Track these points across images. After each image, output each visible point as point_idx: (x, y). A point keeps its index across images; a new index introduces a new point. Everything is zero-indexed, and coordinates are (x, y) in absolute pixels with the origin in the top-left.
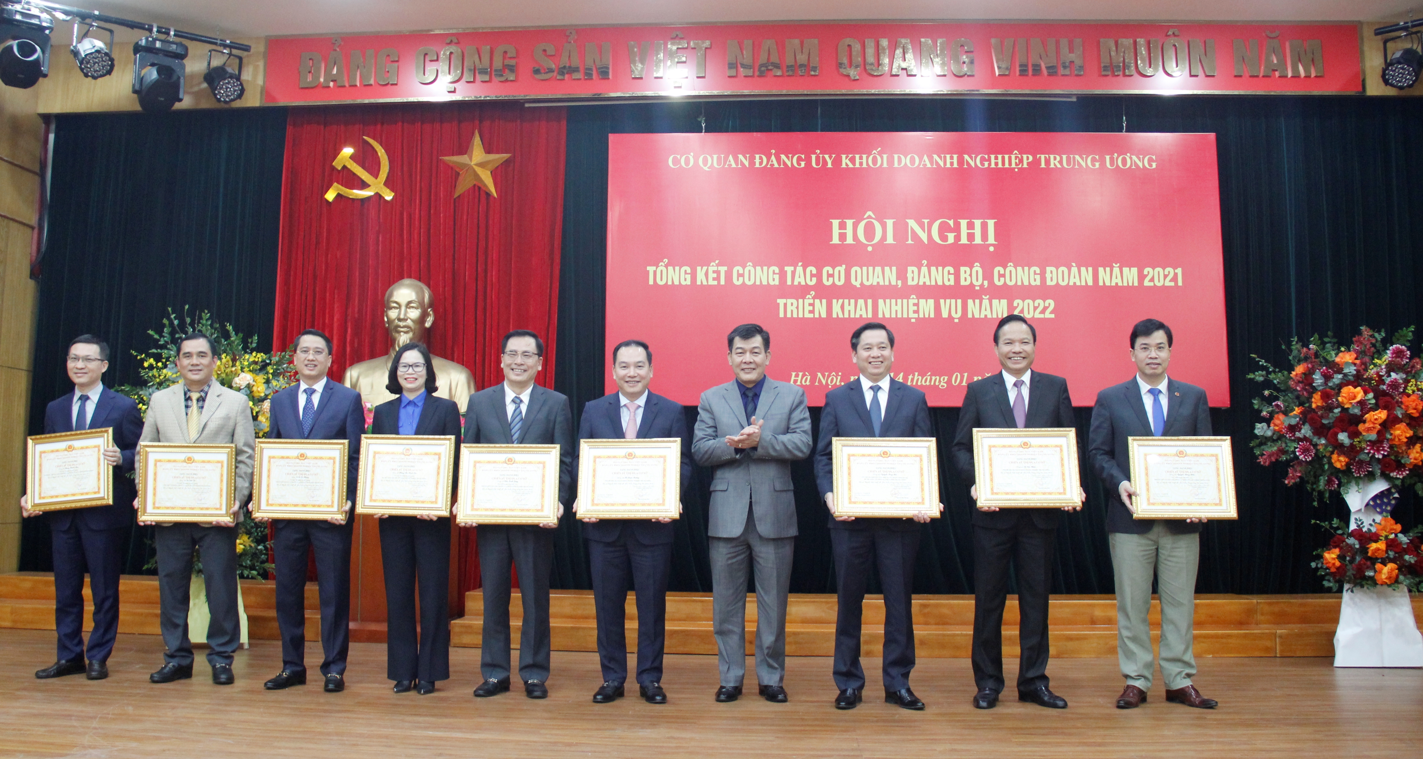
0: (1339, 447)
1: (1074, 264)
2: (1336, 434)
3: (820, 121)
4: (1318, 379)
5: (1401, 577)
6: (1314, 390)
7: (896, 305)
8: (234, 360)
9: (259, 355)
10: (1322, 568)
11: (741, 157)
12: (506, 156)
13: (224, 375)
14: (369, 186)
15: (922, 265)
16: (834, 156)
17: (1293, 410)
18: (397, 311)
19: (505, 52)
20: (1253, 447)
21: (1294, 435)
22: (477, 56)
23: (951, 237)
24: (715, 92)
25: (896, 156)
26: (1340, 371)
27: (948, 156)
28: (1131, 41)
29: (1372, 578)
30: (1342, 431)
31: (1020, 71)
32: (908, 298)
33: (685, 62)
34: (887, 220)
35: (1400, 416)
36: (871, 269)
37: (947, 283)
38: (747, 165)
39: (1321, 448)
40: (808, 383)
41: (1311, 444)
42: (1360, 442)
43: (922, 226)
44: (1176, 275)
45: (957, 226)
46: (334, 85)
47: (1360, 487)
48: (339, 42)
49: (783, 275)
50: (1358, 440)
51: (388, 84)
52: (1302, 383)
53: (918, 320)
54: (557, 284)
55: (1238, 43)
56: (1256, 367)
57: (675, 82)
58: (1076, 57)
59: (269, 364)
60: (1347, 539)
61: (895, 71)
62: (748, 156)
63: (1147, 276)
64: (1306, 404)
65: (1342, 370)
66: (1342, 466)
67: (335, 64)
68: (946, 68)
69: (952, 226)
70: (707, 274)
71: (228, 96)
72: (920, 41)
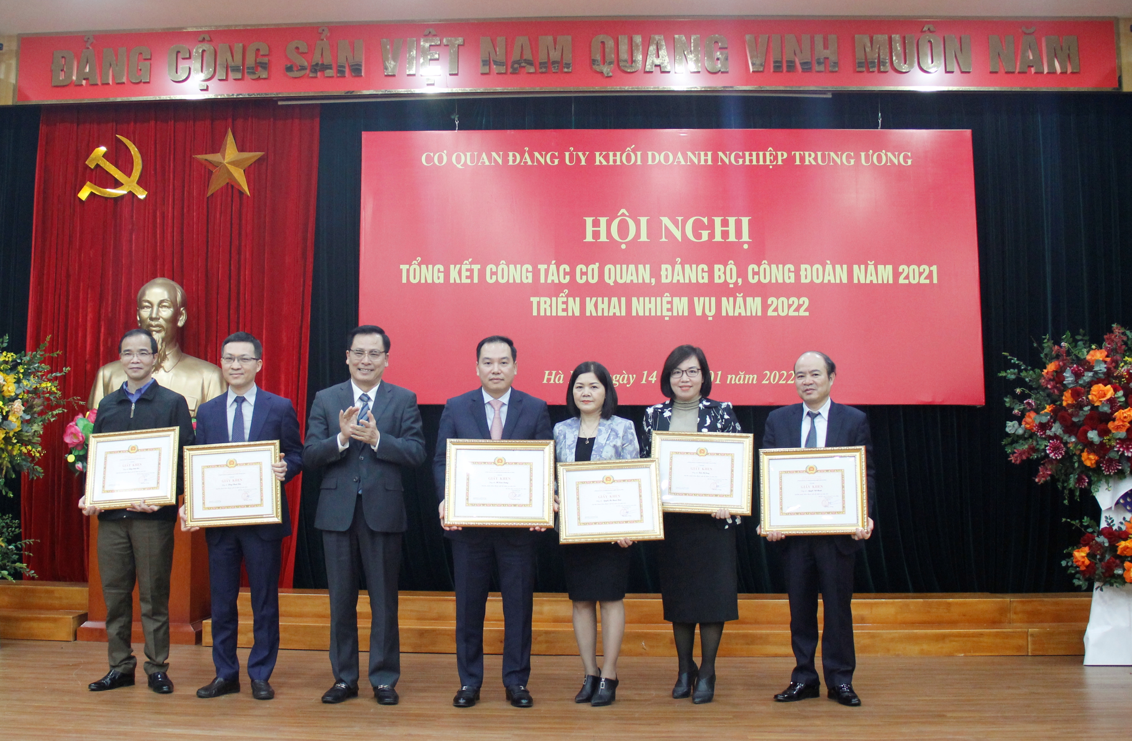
0: (1089, 445)
1: (828, 262)
2: (1086, 432)
3: (573, 118)
4: (1069, 377)
6: (1065, 387)
7: (650, 303)
9: (9, 355)
10: (1072, 566)
11: (494, 154)
12: (259, 154)
14: (122, 184)
15: (676, 263)
16: (587, 153)
17: (1044, 408)
18: (149, 310)
19: (258, 50)
20: (1005, 445)
21: (1045, 433)
22: (229, 54)
23: (705, 235)
24: (468, 90)
25: (650, 154)
26: (1090, 369)
27: (702, 153)
28: (886, 37)
29: (1121, 576)
30: (1092, 429)
31: (774, 66)
32: (662, 296)
33: (437, 60)
34: (641, 218)
36: (624, 267)
37: (701, 281)
38: (501, 163)
39: (1071, 446)
40: (561, 382)
41: (1061, 442)
42: (1109, 440)
43: (676, 223)
44: (931, 272)
45: (712, 224)
46: (86, 84)
47: (1110, 485)
48: (92, 40)
49: (536, 273)
50: (1108, 438)
51: (141, 82)
52: (1053, 380)
53: (672, 317)
54: (311, 283)
55: (994, 39)
56: (1008, 365)
57: (428, 79)
58: (831, 53)
59: (20, 364)
60: (1098, 536)
61: (648, 68)
62: (501, 153)
63: (902, 273)
64: (1057, 402)
65: (1093, 367)
66: (1092, 464)
67: (87, 62)
68: (700, 64)
69: (706, 223)
70: (460, 272)
72: (674, 38)
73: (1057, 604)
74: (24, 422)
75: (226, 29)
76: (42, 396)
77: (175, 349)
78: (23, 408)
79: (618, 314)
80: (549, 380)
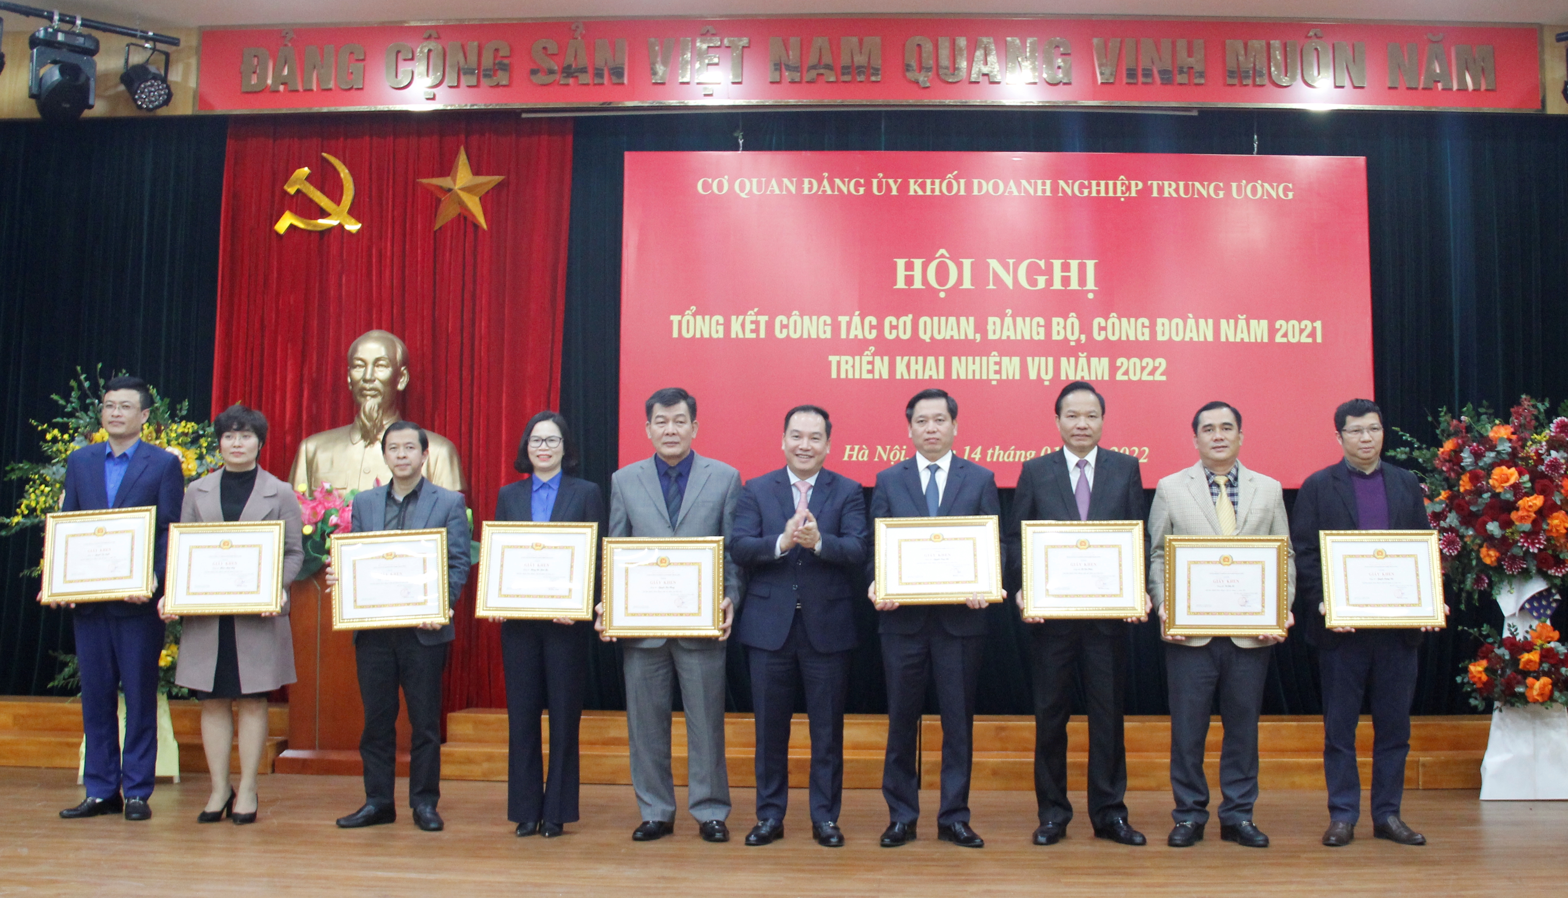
0: (1489, 539)
1: (1190, 315)
2: (1485, 523)
3: (883, 138)
4: (1467, 458)
5: (1557, 694)
6: (1463, 470)
7: (974, 363)
9: (189, 425)
10: (1468, 683)
11: (786, 181)
12: (497, 179)
14: (329, 214)
15: (1006, 315)
16: (900, 180)
17: (1439, 494)
18: (363, 370)
19: (497, 50)
21: (1438, 524)
22: (461, 55)
23: (1041, 281)
24: (754, 102)
25: (976, 182)
26: (1492, 448)
27: (1040, 183)
28: (1263, 43)
29: (1522, 695)
30: (1493, 520)
31: (1127, 77)
32: (988, 355)
33: (717, 64)
34: (964, 260)
35: (1559, 503)
36: (943, 319)
37: (1036, 338)
38: (794, 192)
39: (1468, 540)
40: (865, 459)
41: (1457, 535)
42: (1512, 533)
43: (1006, 267)
44: (1314, 329)
45: (1050, 267)
46: (284, 89)
47: (1513, 586)
48: (291, 35)
49: (836, 327)
50: (1511, 530)
51: (351, 89)
52: (1449, 461)
53: (1000, 381)
54: (561, 336)
55: (1394, 47)
57: (705, 89)
58: (1196, 61)
60: (1499, 648)
61: (974, 77)
62: (795, 180)
63: (1278, 330)
64: (1453, 487)
65: (1496, 447)
66: (1492, 562)
67: (286, 63)
68: (1037, 74)
69: (1043, 267)
70: (743, 325)
71: (151, 102)
72: (1006, 41)
73: (1455, 728)
75: (458, 23)
77: (394, 418)
79: (935, 377)
80: (850, 456)
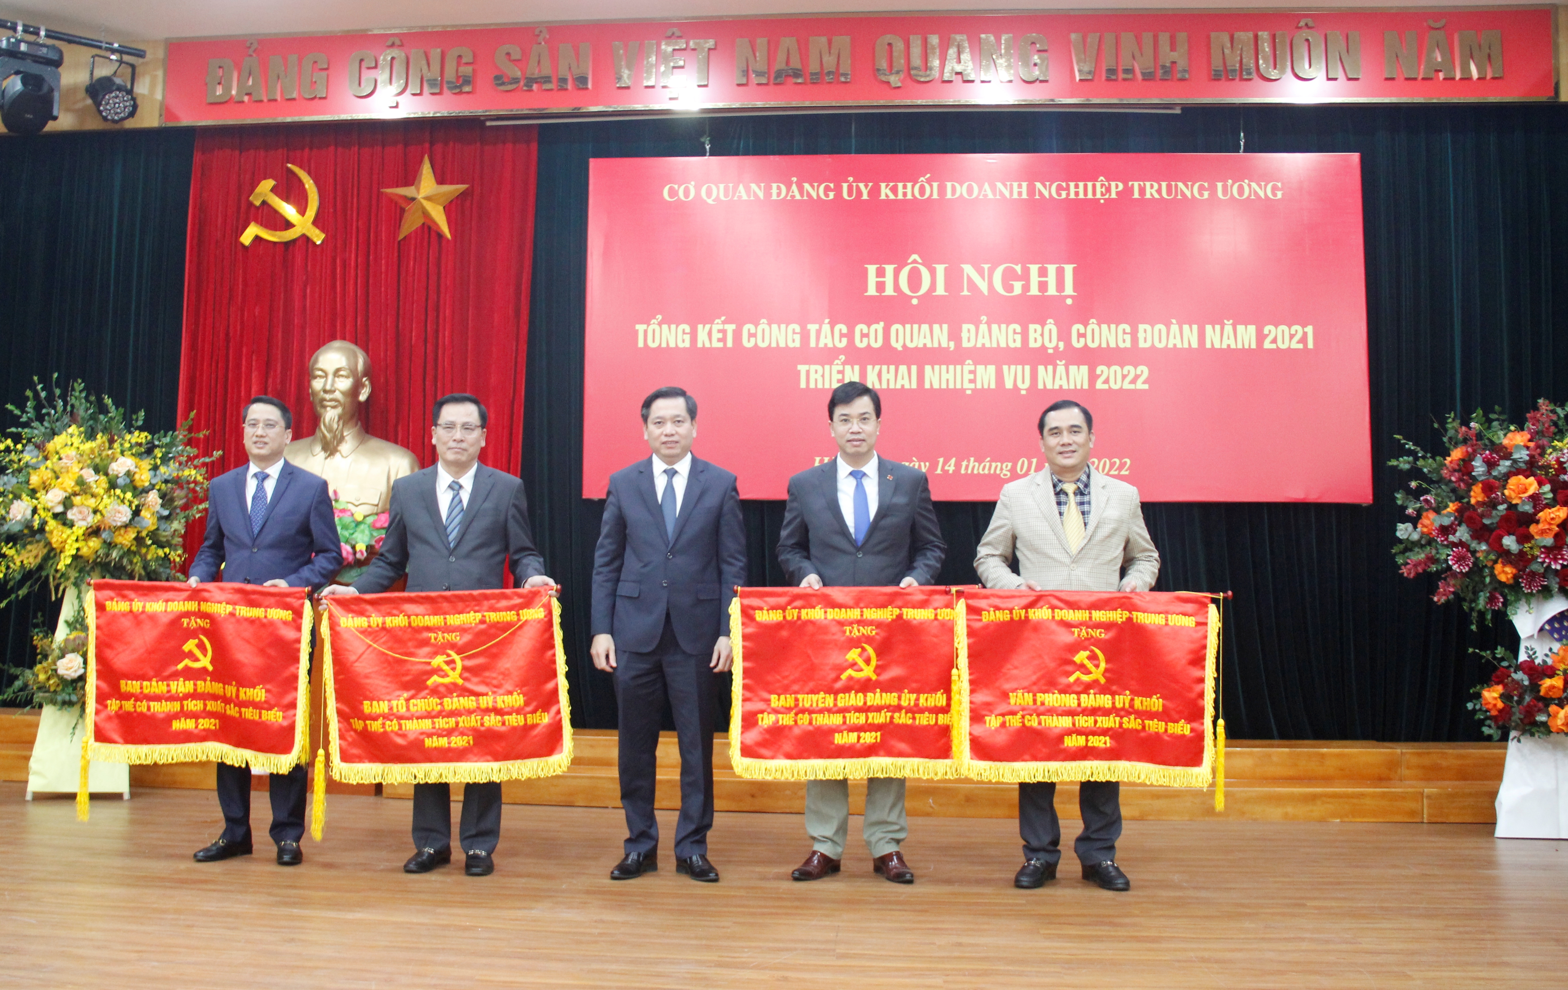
0: (1505, 555)
1: (1173, 321)
2: (1500, 538)
3: (853, 141)
4: (1479, 467)
6: (1474, 480)
7: (948, 372)
8: (111, 441)
9: (145, 435)
10: (1480, 710)
11: (754, 186)
12: (462, 187)
13: (98, 460)
14: (294, 225)
15: (981, 322)
16: (870, 184)
17: (1446, 506)
18: (323, 380)
19: (460, 57)
20: (1396, 554)
21: (1446, 539)
22: (424, 62)
23: (1018, 287)
24: (720, 105)
25: (949, 185)
26: (1508, 456)
27: (1015, 185)
28: (1251, 35)
29: (1544, 723)
30: (1509, 534)
31: (1107, 74)
32: (963, 363)
33: (682, 67)
34: (937, 266)
36: (916, 326)
37: (1012, 345)
38: (762, 196)
39: (1481, 556)
41: (1468, 550)
42: (1531, 548)
43: (981, 273)
44: (1305, 334)
45: (1026, 272)
46: (250, 100)
47: (1531, 606)
48: (255, 45)
49: (805, 336)
50: (1530, 545)
51: (315, 98)
52: (1459, 471)
53: (975, 390)
54: (525, 347)
55: (1391, 36)
56: (1402, 451)
57: (670, 93)
58: (1180, 57)
59: (158, 446)
60: (1515, 672)
62: (762, 185)
63: (1267, 335)
64: (1463, 498)
65: (1511, 454)
66: (1508, 579)
67: (251, 74)
68: (1012, 72)
69: (1019, 272)
70: (710, 334)
71: (116, 113)
72: (980, 38)
73: (1462, 757)
74: (161, 518)
75: (421, 30)
76: (185, 486)
77: (355, 430)
78: (160, 501)
79: (907, 386)
